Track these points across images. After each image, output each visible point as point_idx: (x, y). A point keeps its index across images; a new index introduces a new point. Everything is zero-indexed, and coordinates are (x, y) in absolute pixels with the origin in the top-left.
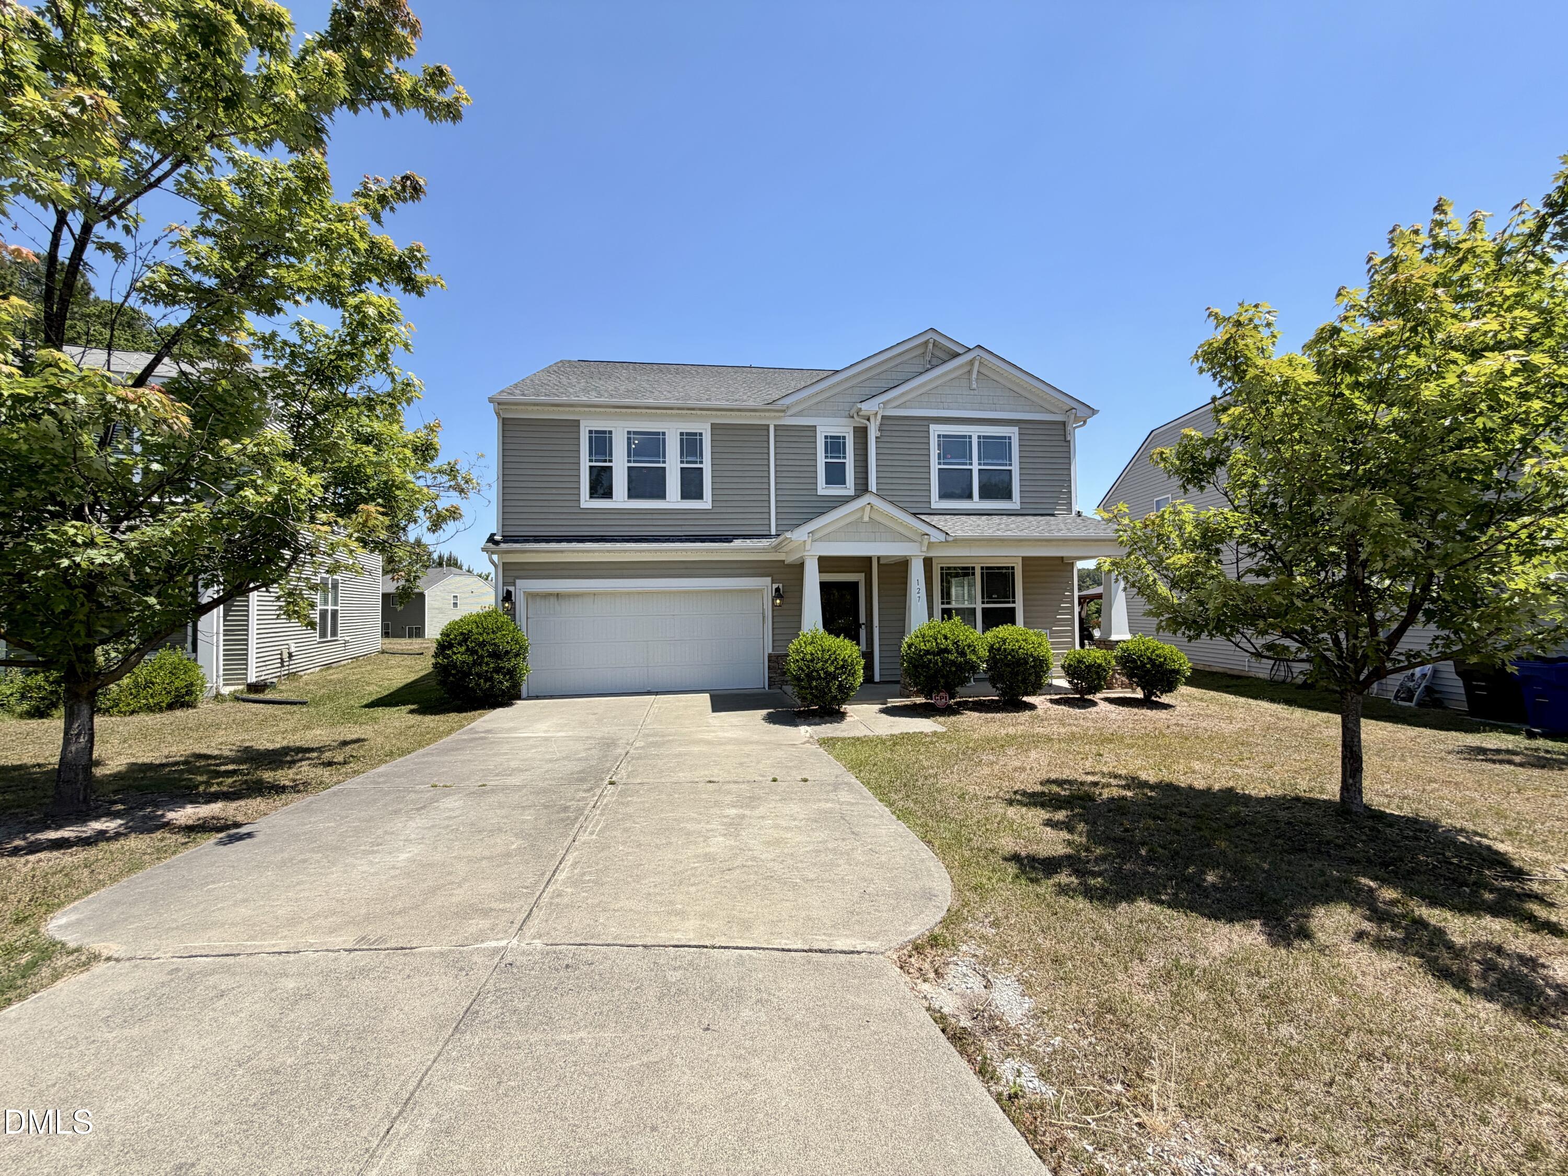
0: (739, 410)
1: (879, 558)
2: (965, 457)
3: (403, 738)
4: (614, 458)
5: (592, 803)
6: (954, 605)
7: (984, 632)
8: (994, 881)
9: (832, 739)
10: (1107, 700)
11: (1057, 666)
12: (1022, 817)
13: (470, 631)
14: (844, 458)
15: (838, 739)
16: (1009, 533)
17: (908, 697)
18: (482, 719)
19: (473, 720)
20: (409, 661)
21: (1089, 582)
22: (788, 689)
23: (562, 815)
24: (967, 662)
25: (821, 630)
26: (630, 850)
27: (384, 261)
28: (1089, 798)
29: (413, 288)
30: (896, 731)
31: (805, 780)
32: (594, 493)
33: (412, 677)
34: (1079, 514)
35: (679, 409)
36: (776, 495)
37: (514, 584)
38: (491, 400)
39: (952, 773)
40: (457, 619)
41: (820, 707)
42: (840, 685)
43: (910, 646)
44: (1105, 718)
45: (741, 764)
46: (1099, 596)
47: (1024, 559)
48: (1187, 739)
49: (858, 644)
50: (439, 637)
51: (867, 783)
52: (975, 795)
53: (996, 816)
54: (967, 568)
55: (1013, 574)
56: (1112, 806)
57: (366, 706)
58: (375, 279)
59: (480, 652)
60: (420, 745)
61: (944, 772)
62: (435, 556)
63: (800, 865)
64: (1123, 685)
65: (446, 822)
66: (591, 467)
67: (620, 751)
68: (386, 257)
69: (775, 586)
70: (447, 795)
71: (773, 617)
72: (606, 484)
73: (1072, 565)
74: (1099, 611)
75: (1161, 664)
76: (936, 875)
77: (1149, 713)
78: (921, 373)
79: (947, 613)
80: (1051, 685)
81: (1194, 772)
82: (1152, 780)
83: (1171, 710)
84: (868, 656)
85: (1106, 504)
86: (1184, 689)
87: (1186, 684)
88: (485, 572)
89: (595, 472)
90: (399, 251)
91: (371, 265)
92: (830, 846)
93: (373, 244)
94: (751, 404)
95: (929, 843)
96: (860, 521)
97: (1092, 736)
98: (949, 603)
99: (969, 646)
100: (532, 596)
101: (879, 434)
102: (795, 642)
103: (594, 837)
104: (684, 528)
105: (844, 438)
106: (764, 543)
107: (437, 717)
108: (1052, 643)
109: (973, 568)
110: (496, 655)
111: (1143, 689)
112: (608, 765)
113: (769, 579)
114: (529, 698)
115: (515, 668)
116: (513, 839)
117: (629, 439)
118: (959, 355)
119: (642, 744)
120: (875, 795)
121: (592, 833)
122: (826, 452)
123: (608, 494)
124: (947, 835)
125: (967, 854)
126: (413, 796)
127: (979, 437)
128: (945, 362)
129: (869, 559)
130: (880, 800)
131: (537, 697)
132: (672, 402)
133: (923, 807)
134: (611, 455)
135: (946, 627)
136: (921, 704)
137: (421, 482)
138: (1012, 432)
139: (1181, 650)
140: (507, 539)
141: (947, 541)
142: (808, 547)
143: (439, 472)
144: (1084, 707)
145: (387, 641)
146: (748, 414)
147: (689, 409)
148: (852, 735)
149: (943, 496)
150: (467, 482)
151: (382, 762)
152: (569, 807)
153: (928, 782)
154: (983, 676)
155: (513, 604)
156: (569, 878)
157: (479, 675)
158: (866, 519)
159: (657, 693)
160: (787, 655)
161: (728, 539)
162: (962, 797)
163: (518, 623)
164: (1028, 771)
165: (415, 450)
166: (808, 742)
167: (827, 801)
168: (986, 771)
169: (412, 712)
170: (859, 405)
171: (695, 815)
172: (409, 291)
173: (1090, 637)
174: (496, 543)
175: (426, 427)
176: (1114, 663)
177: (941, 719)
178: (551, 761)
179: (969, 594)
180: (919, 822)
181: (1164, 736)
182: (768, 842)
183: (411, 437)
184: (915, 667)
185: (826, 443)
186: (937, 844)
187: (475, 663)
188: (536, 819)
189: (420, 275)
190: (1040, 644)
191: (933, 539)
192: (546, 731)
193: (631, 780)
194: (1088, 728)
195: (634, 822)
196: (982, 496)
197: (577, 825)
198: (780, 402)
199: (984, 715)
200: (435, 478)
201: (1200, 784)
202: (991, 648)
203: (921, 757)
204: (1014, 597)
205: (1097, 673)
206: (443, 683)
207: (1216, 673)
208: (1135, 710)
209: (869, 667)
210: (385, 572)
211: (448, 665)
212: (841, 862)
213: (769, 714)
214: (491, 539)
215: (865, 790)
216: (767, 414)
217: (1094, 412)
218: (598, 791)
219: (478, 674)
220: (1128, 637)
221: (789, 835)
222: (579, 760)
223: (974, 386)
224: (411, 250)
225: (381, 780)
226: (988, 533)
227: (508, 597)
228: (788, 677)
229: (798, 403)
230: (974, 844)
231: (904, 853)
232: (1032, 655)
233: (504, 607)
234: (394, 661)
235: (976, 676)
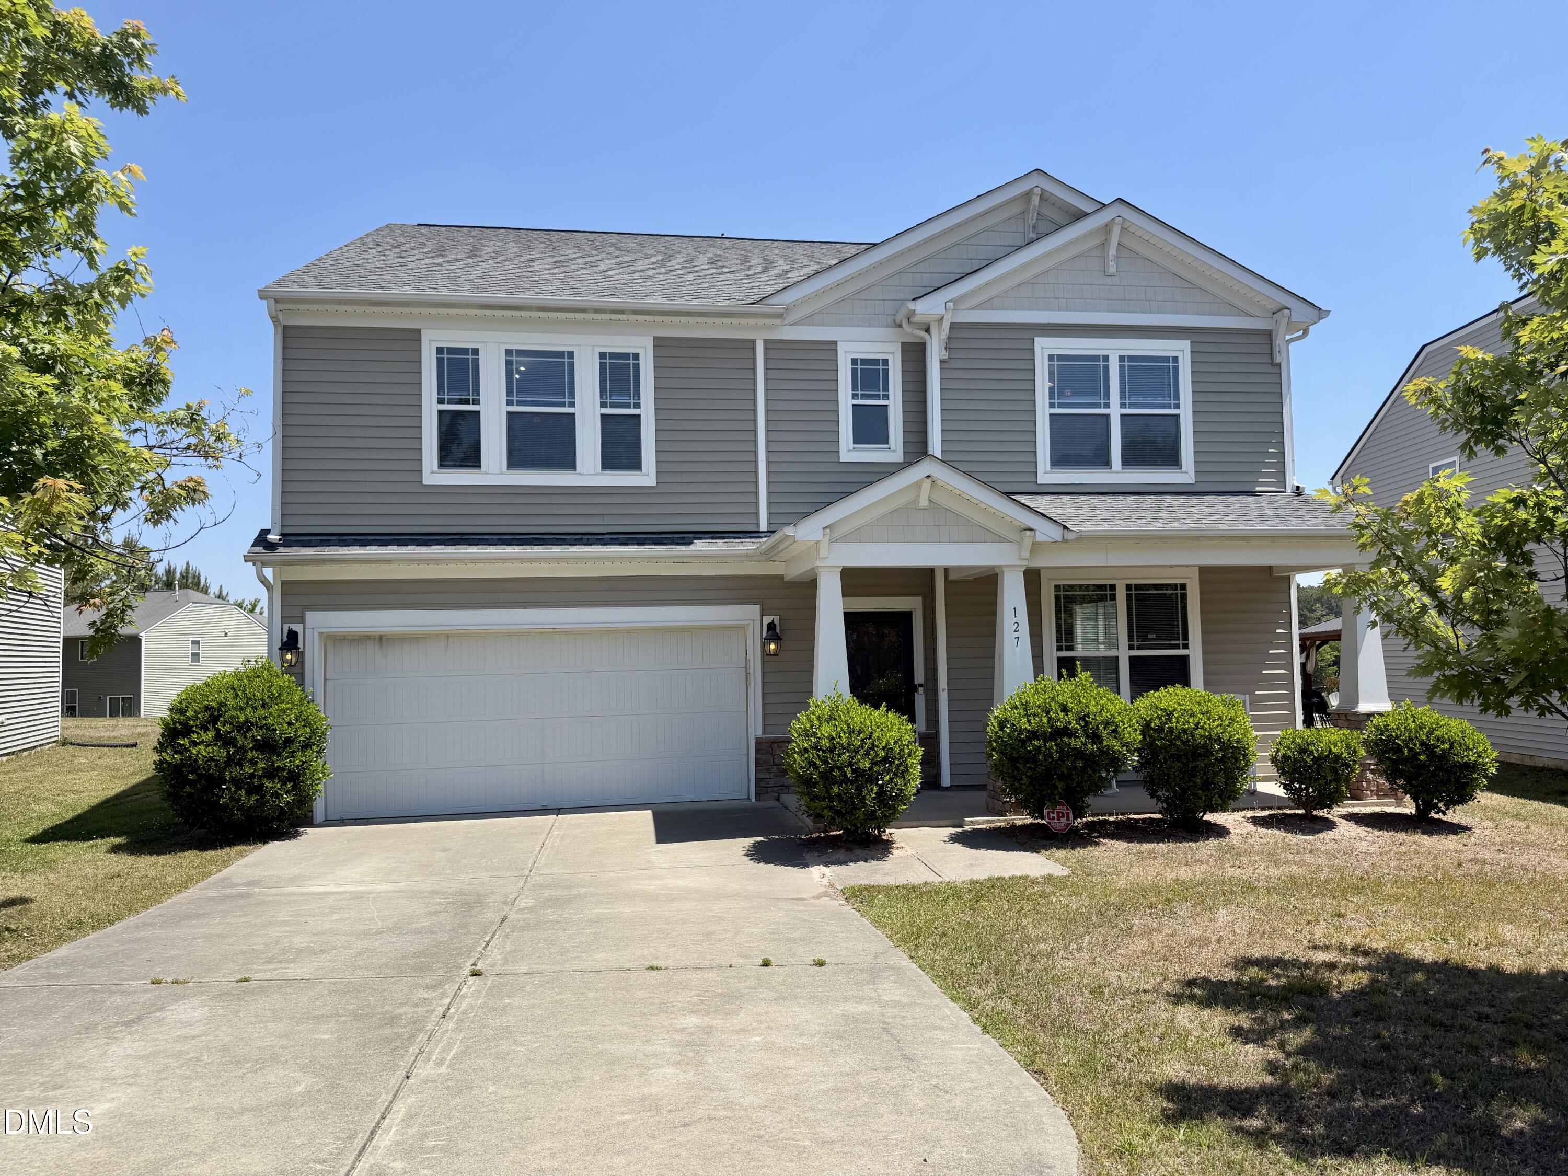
0: (702, 314)
1: (946, 570)
2: (1096, 394)
3: (98, 897)
4: (482, 398)
5: (441, 1010)
6: (1080, 651)
7: (1133, 699)
8: (1153, 1139)
9: (867, 888)
10: (1350, 817)
11: (1263, 760)
12: (1203, 1026)
13: (221, 704)
14: (886, 397)
15: (878, 889)
16: (1175, 525)
17: (1001, 813)
18: (243, 861)
19: (227, 863)
20: (111, 758)
21: (1320, 610)
22: (791, 799)
23: (388, 1031)
24: (1103, 753)
25: (847, 695)
26: (509, 1092)
27: (75, 53)
28: (1322, 990)
29: (128, 100)
30: (981, 874)
31: (821, 964)
32: (446, 459)
33: (116, 788)
34: (1298, 491)
35: (597, 311)
36: (769, 463)
37: (302, 620)
38: (263, 295)
39: (1080, 949)
40: (200, 680)
41: (847, 830)
42: (881, 793)
43: (1002, 724)
44: (1349, 851)
45: (708, 935)
46: (1336, 636)
47: (1205, 571)
48: (1491, 886)
49: (912, 720)
50: (166, 714)
51: (929, 968)
52: (1121, 987)
53: (1156, 1025)
54: (1101, 587)
55: (1184, 597)
56: (1361, 1006)
57: (34, 840)
58: (62, 87)
59: (240, 741)
60: (131, 909)
61: (1066, 947)
62: (160, 570)
63: (810, 1115)
64: (1380, 793)
65: (178, 1047)
66: (441, 412)
67: (491, 916)
68: (80, 48)
69: (767, 620)
70: (178, 998)
71: (764, 673)
72: (466, 442)
73: (1288, 580)
74: (1336, 662)
75: (1445, 755)
76: (1052, 1130)
77: (1426, 841)
78: (1019, 248)
79: (1067, 667)
80: (1253, 793)
81: (1503, 944)
82: (1429, 957)
83: (1464, 835)
84: (929, 740)
85: (1343, 473)
86: (1486, 799)
87: (1490, 789)
88: (248, 601)
89: (447, 419)
90: (102, 37)
91: (53, 62)
92: (862, 1080)
93: (57, 27)
94: (723, 303)
95: (1039, 1073)
96: (911, 508)
97: (1327, 882)
98: (1070, 648)
99: (1107, 724)
100: (333, 640)
101: (945, 355)
102: (802, 717)
103: (443, 1069)
104: (607, 520)
105: (885, 362)
106: (748, 545)
107: (162, 859)
108: (1254, 719)
109: (1113, 587)
110: (268, 746)
111: (1415, 798)
112: (469, 941)
113: (757, 608)
114: (329, 823)
115: (303, 767)
116: (299, 1075)
117: (509, 363)
118: (1086, 215)
119: (531, 902)
120: (945, 988)
121: (440, 1063)
122: (854, 387)
123: (472, 459)
124: (1071, 1058)
125: (1106, 1092)
126: (117, 999)
127: (1122, 358)
128: (1060, 228)
129: (928, 573)
130: (953, 999)
131: (342, 822)
132: (588, 299)
133: (1029, 1010)
134: (477, 391)
135: (1066, 690)
136: (1024, 827)
137: (138, 440)
138: (1181, 349)
139: (1480, 729)
140: (289, 539)
141: (1065, 541)
142: (823, 552)
143: (170, 421)
144: (1313, 832)
145: (71, 722)
146: (718, 321)
147: (614, 312)
148: (901, 881)
149: (1060, 460)
150: (218, 439)
151: (61, 939)
152: (399, 1017)
153: (1037, 966)
154: (1133, 777)
155: (301, 656)
156: (398, 1144)
157: (237, 782)
158: (924, 502)
159: (559, 811)
160: (789, 741)
161: (683, 538)
162: (1097, 991)
163: (309, 690)
164: (1214, 945)
165: (129, 383)
166: (825, 894)
167: (859, 1000)
168: (1140, 945)
169: (115, 849)
170: (911, 306)
171: (625, 1029)
172: (122, 106)
173: (1323, 707)
174: (271, 546)
175: (147, 342)
176: (1362, 752)
177: (1061, 853)
178: (366, 934)
179: (1106, 632)
180: (1021, 1037)
181: (1451, 880)
182: (755, 1076)
183: (121, 361)
184: (1013, 760)
185: (854, 371)
186: (1052, 1076)
187: (230, 760)
188: (339, 1039)
189: (139, 78)
190: (1232, 720)
191: (1040, 538)
192: (360, 882)
193: (510, 968)
194: (1319, 868)
195: (516, 1043)
196: (1127, 461)
197: (414, 1050)
198: (773, 300)
199: (1135, 847)
200: (163, 432)
201: (1512, 964)
202: (1146, 728)
203: (1025, 922)
204: (1186, 637)
205: (1334, 770)
206: (173, 796)
207: (1543, 769)
208: (1402, 836)
209: (931, 761)
210: (70, 599)
211: (183, 763)
212: (883, 1109)
213: (756, 845)
214: (262, 540)
215: (926, 982)
216: (752, 321)
217: (1321, 313)
218: (451, 988)
219: (235, 781)
220: (1386, 706)
221: (791, 1063)
222: (418, 932)
223: (1113, 269)
224: (124, 35)
225: (61, 971)
226: (1137, 526)
227: (291, 642)
228: (790, 779)
229: (805, 301)
230: (1118, 1073)
231: (996, 1091)
232: (1218, 740)
233: (283, 660)
234: (84, 757)
235: (1121, 777)
